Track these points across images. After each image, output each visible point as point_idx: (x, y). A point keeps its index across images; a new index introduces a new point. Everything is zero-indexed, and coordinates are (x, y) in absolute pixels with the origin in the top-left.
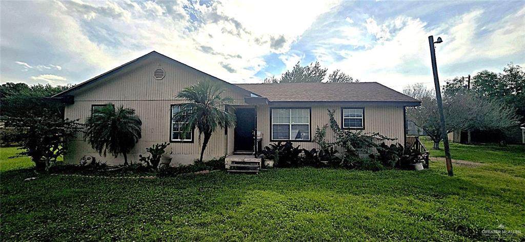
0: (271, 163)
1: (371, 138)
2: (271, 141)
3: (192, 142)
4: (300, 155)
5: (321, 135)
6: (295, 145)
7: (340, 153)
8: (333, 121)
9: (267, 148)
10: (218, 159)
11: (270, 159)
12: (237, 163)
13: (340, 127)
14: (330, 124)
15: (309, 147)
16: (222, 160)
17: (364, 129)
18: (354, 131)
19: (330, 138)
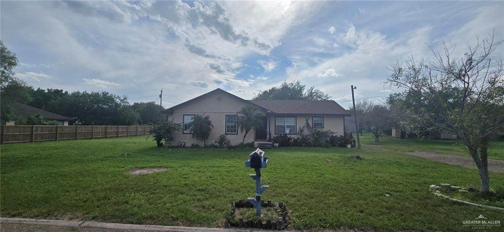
0: (277, 145)
1: (326, 132)
2: (275, 134)
3: (237, 134)
4: (291, 141)
5: (302, 131)
6: (289, 136)
7: (311, 140)
8: (308, 124)
9: (274, 137)
10: (251, 142)
11: (276, 142)
12: (260, 144)
13: (311, 126)
14: (306, 125)
15: (295, 137)
16: (253, 143)
17: (323, 128)
18: (318, 129)
19: (306, 132)
